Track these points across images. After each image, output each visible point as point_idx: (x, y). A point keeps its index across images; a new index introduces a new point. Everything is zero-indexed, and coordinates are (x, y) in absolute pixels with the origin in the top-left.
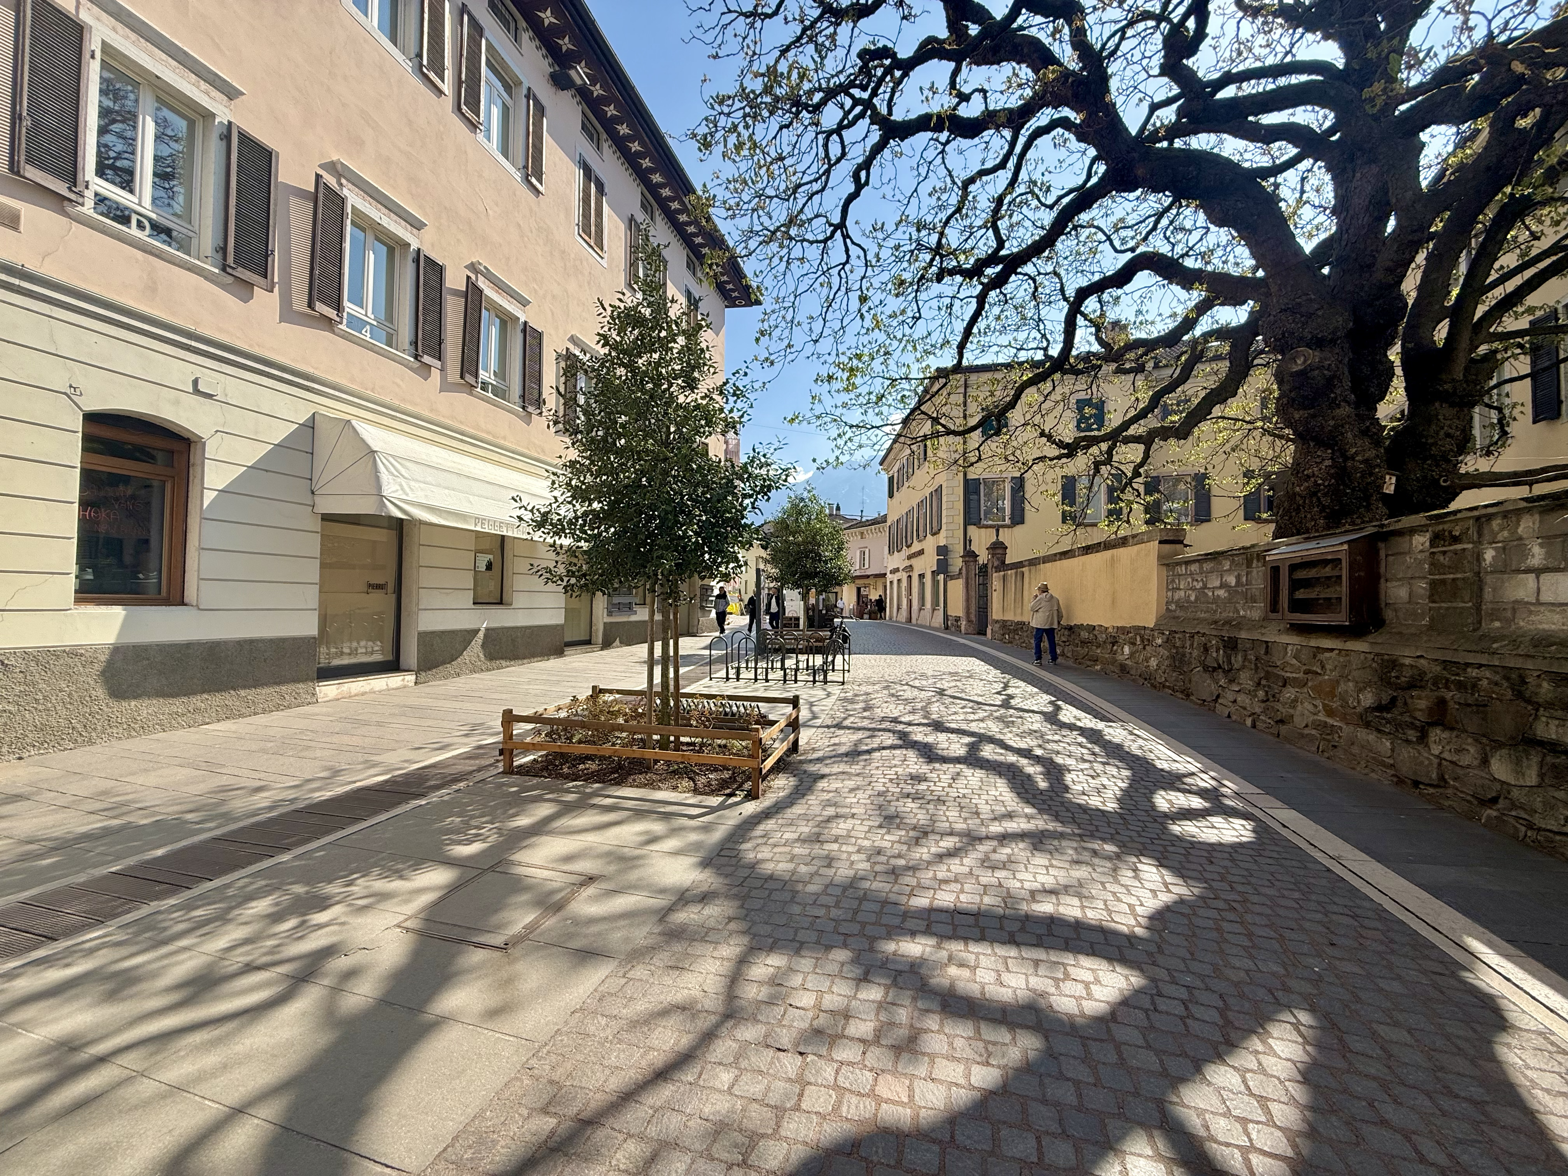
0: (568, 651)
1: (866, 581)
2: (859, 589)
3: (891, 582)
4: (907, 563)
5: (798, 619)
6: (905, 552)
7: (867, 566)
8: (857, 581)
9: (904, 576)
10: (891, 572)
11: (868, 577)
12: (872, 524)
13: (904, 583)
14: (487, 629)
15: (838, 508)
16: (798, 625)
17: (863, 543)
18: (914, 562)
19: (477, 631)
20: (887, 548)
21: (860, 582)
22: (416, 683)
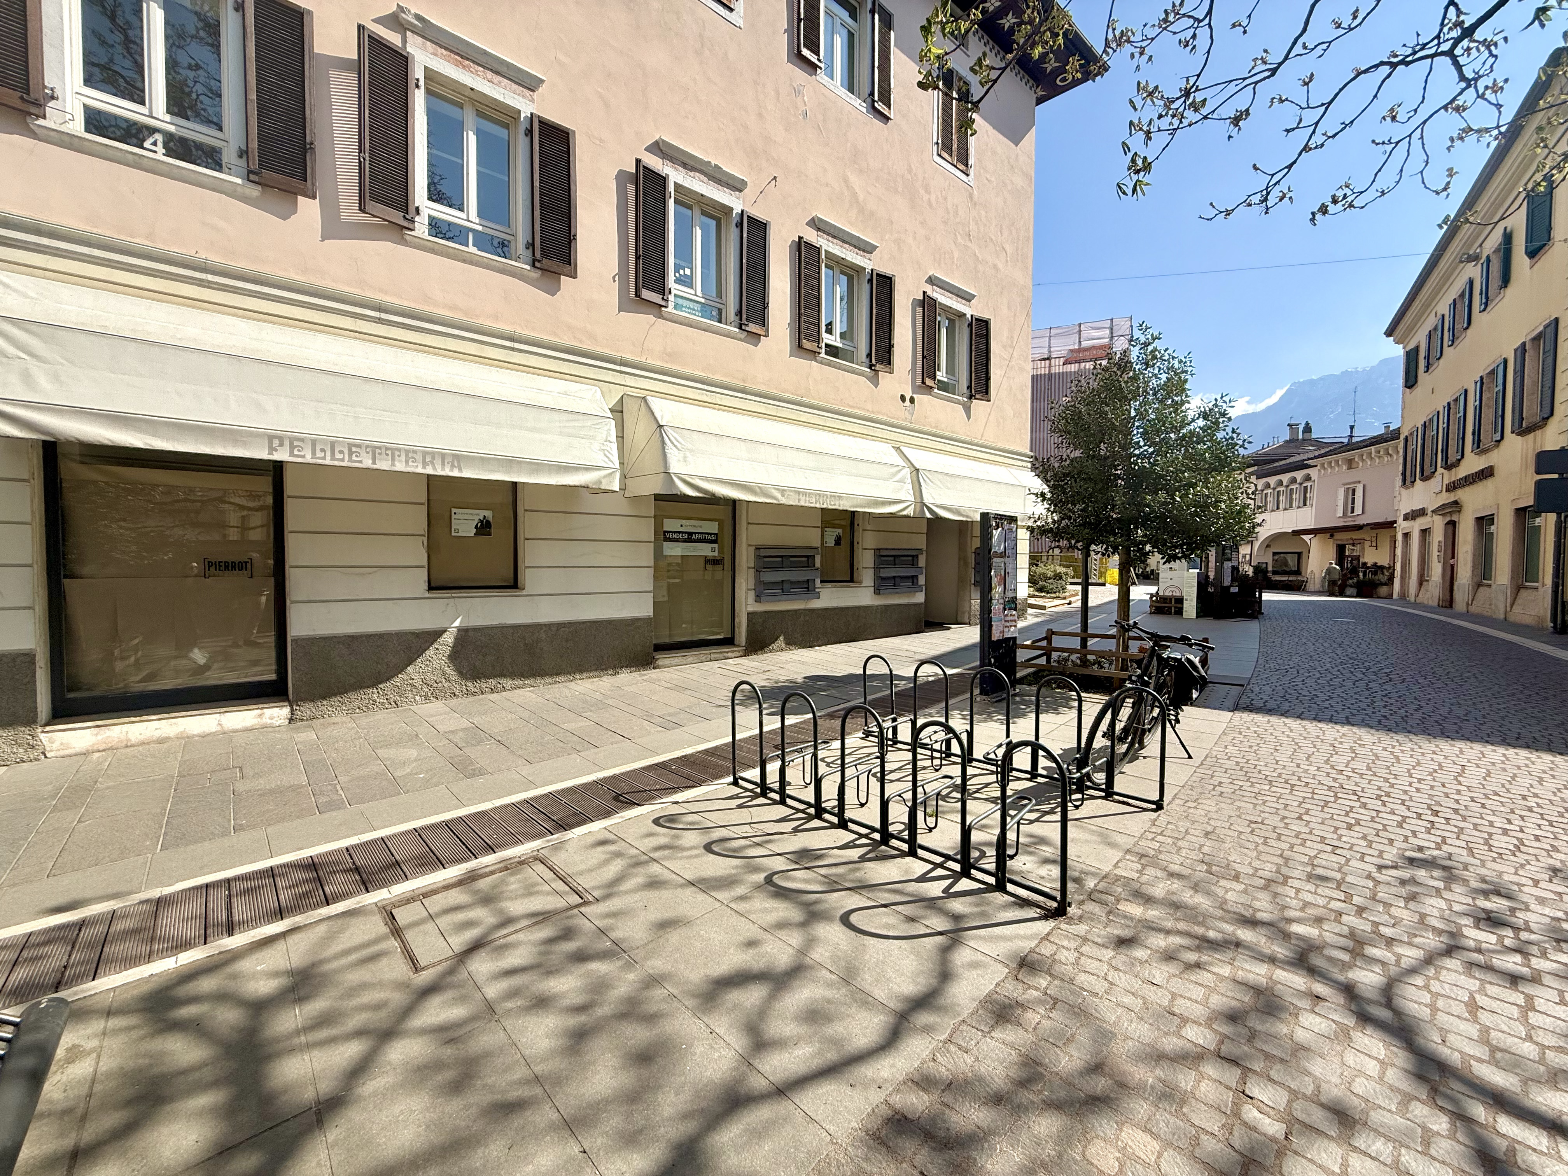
0: (663, 659)
1: (1355, 535)
2: (1341, 549)
3: (1406, 535)
4: (1446, 498)
5: (1180, 600)
6: (1443, 477)
7: (1358, 510)
8: (1338, 536)
9: (1438, 524)
10: (1406, 518)
11: (1360, 527)
12: (1372, 444)
13: (1438, 536)
14: (460, 630)
15: (1308, 429)
16: (1179, 612)
17: (1352, 476)
18: (1462, 495)
19: (436, 635)
20: (1400, 478)
21: (1342, 537)
22: (291, 720)
